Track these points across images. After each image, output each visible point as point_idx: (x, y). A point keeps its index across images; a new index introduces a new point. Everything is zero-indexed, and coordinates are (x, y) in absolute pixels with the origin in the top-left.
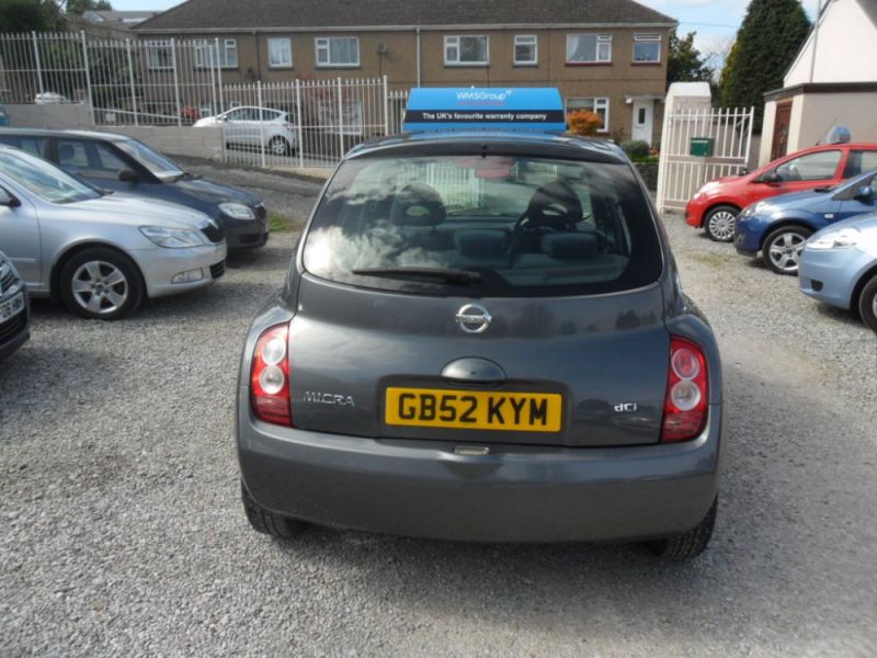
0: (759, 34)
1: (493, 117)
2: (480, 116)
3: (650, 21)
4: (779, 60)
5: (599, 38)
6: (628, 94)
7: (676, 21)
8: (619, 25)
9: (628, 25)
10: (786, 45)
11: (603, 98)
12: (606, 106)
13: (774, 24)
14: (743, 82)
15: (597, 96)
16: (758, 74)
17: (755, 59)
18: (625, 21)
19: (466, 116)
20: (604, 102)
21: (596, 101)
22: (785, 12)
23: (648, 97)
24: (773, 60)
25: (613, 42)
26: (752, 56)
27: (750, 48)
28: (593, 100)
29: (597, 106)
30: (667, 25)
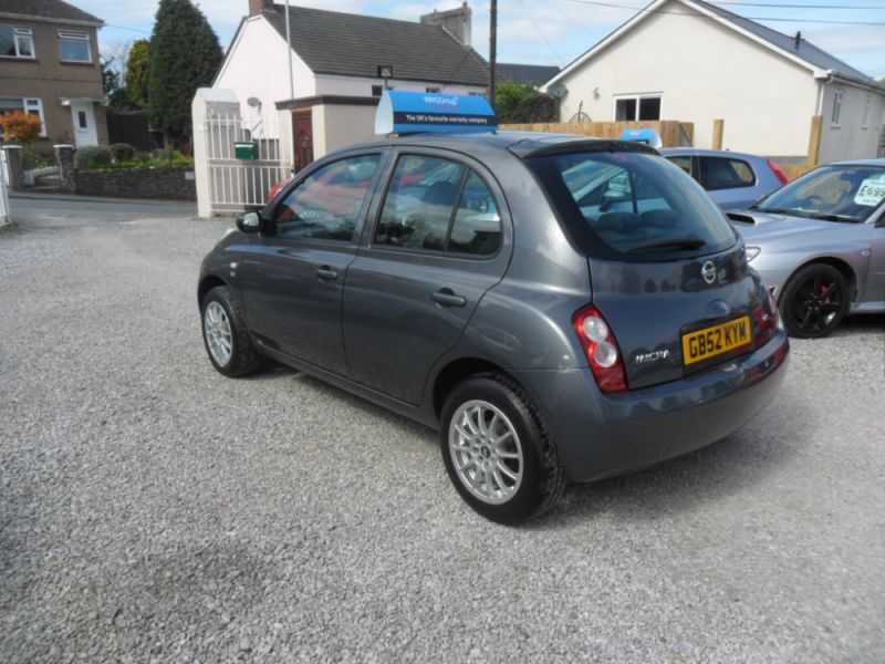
0: (174, 43)
1: (454, 120)
2: (446, 119)
3: (73, 18)
4: (198, 70)
5: (16, 30)
6: (62, 95)
7: (102, 22)
8: (38, 18)
9: (49, 19)
10: (201, 57)
11: (33, 99)
12: (39, 107)
13: (185, 34)
14: (168, 88)
15: (26, 96)
16: (181, 82)
17: (175, 67)
18: (46, 15)
19: (437, 119)
20: (35, 103)
21: (25, 102)
22: (193, 25)
23: (88, 99)
24: (192, 69)
25: (34, 37)
26: (171, 64)
27: (167, 55)
28: (21, 101)
29: (27, 108)
30: (94, 24)
